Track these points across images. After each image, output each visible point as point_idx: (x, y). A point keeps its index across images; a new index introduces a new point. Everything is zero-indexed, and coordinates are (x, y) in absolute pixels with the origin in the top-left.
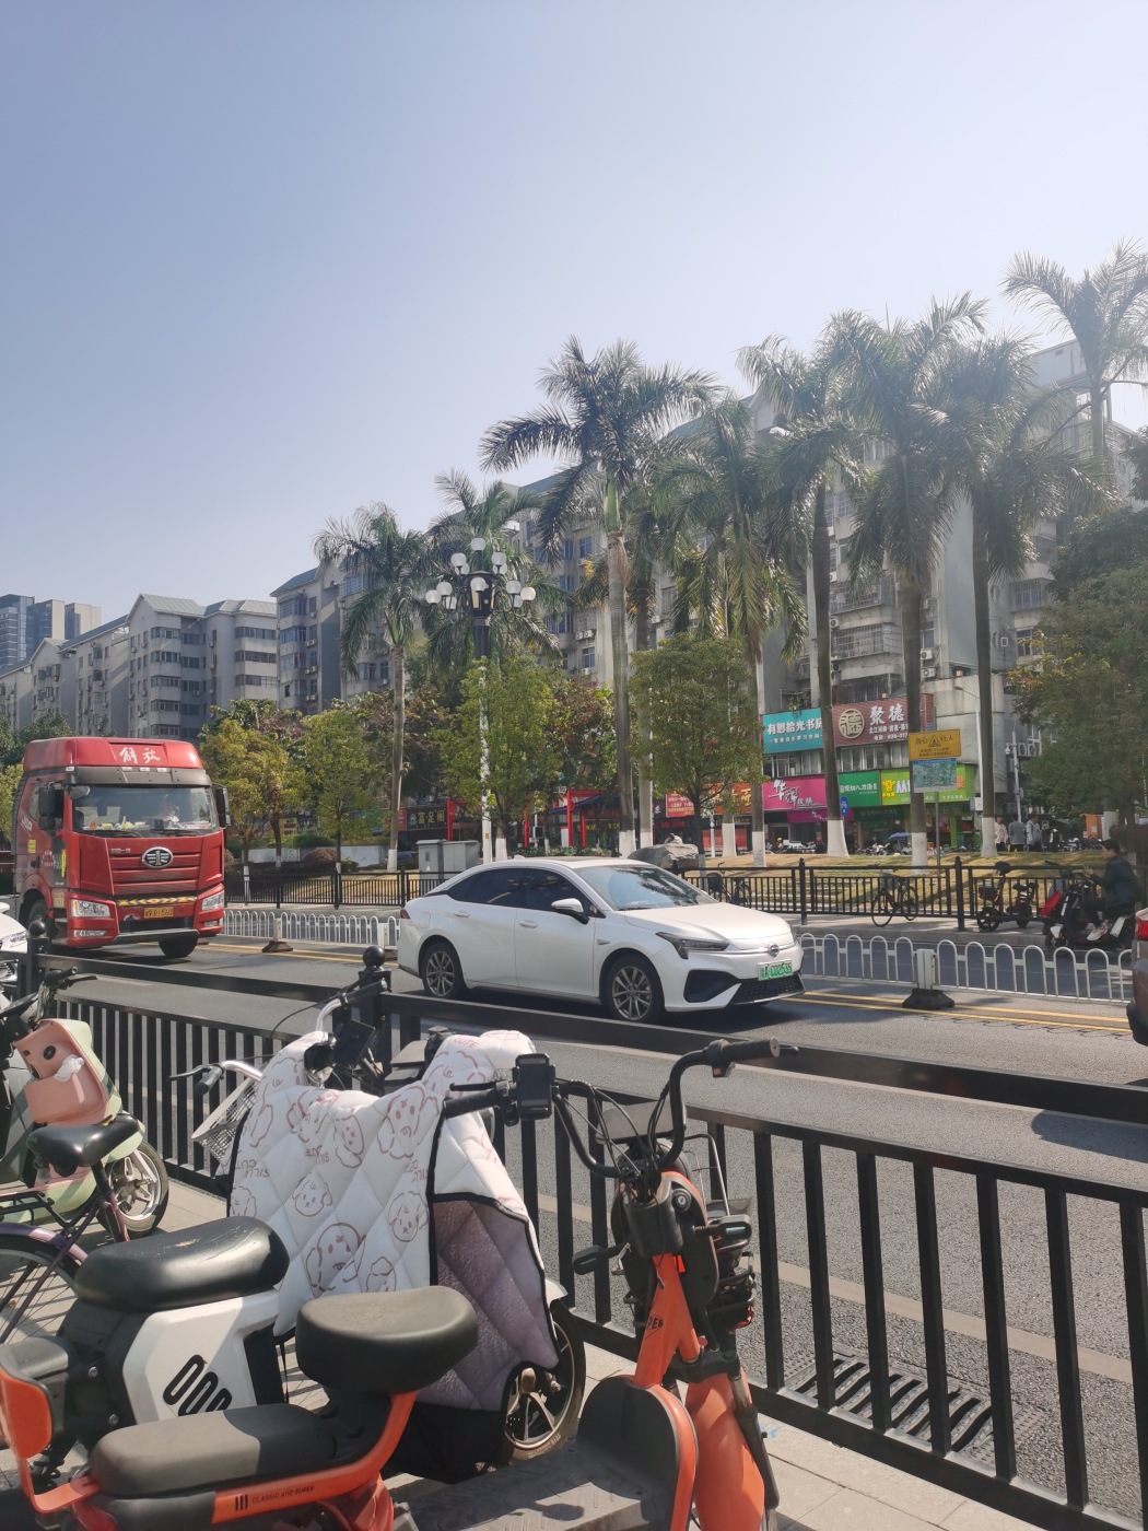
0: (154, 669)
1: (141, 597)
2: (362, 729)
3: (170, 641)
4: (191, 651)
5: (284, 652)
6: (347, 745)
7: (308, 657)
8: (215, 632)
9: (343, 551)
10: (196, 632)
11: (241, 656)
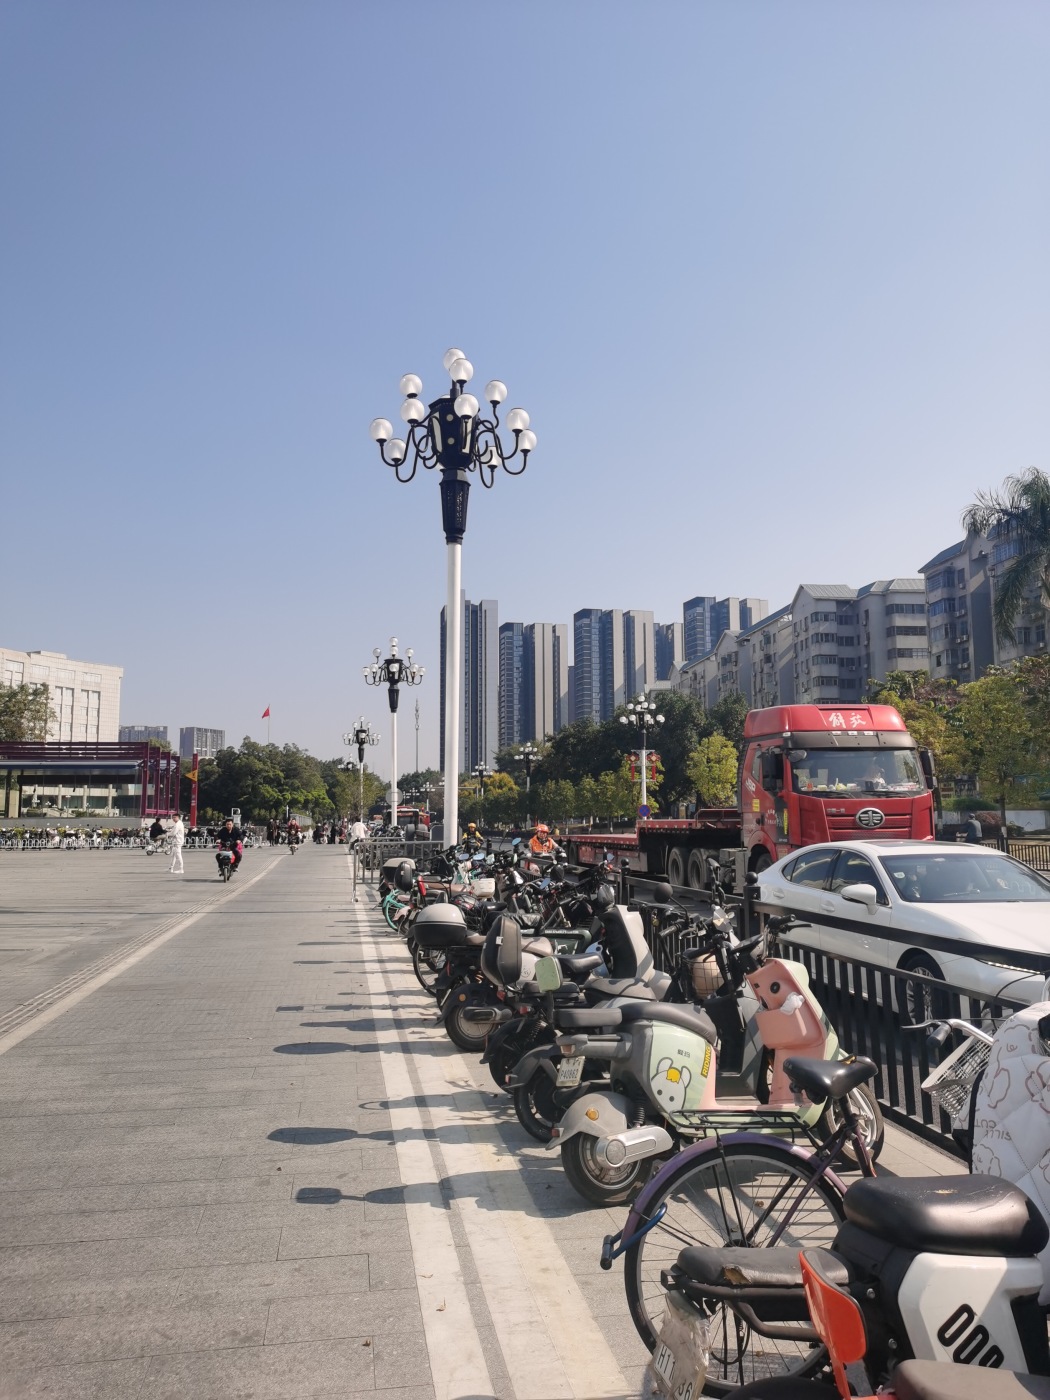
0: (814, 650)
1: (801, 588)
2: (1021, 693)
3: (827, 624)
4: (847, 631)
5: (933, 624)
6: (1006, 710)
7: (959, 627)
8: (867, 612)
9: (993, 520)
10: (850, 613)
11: (892, 632)
